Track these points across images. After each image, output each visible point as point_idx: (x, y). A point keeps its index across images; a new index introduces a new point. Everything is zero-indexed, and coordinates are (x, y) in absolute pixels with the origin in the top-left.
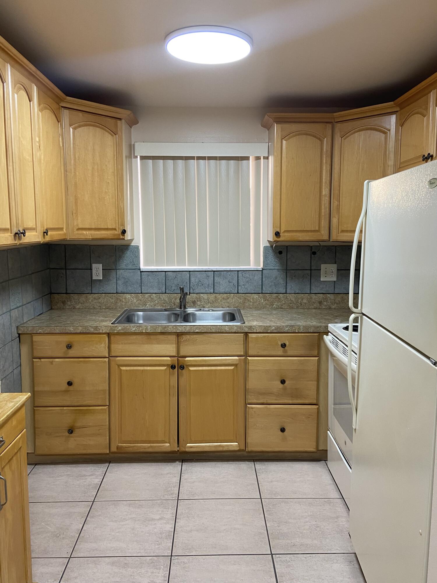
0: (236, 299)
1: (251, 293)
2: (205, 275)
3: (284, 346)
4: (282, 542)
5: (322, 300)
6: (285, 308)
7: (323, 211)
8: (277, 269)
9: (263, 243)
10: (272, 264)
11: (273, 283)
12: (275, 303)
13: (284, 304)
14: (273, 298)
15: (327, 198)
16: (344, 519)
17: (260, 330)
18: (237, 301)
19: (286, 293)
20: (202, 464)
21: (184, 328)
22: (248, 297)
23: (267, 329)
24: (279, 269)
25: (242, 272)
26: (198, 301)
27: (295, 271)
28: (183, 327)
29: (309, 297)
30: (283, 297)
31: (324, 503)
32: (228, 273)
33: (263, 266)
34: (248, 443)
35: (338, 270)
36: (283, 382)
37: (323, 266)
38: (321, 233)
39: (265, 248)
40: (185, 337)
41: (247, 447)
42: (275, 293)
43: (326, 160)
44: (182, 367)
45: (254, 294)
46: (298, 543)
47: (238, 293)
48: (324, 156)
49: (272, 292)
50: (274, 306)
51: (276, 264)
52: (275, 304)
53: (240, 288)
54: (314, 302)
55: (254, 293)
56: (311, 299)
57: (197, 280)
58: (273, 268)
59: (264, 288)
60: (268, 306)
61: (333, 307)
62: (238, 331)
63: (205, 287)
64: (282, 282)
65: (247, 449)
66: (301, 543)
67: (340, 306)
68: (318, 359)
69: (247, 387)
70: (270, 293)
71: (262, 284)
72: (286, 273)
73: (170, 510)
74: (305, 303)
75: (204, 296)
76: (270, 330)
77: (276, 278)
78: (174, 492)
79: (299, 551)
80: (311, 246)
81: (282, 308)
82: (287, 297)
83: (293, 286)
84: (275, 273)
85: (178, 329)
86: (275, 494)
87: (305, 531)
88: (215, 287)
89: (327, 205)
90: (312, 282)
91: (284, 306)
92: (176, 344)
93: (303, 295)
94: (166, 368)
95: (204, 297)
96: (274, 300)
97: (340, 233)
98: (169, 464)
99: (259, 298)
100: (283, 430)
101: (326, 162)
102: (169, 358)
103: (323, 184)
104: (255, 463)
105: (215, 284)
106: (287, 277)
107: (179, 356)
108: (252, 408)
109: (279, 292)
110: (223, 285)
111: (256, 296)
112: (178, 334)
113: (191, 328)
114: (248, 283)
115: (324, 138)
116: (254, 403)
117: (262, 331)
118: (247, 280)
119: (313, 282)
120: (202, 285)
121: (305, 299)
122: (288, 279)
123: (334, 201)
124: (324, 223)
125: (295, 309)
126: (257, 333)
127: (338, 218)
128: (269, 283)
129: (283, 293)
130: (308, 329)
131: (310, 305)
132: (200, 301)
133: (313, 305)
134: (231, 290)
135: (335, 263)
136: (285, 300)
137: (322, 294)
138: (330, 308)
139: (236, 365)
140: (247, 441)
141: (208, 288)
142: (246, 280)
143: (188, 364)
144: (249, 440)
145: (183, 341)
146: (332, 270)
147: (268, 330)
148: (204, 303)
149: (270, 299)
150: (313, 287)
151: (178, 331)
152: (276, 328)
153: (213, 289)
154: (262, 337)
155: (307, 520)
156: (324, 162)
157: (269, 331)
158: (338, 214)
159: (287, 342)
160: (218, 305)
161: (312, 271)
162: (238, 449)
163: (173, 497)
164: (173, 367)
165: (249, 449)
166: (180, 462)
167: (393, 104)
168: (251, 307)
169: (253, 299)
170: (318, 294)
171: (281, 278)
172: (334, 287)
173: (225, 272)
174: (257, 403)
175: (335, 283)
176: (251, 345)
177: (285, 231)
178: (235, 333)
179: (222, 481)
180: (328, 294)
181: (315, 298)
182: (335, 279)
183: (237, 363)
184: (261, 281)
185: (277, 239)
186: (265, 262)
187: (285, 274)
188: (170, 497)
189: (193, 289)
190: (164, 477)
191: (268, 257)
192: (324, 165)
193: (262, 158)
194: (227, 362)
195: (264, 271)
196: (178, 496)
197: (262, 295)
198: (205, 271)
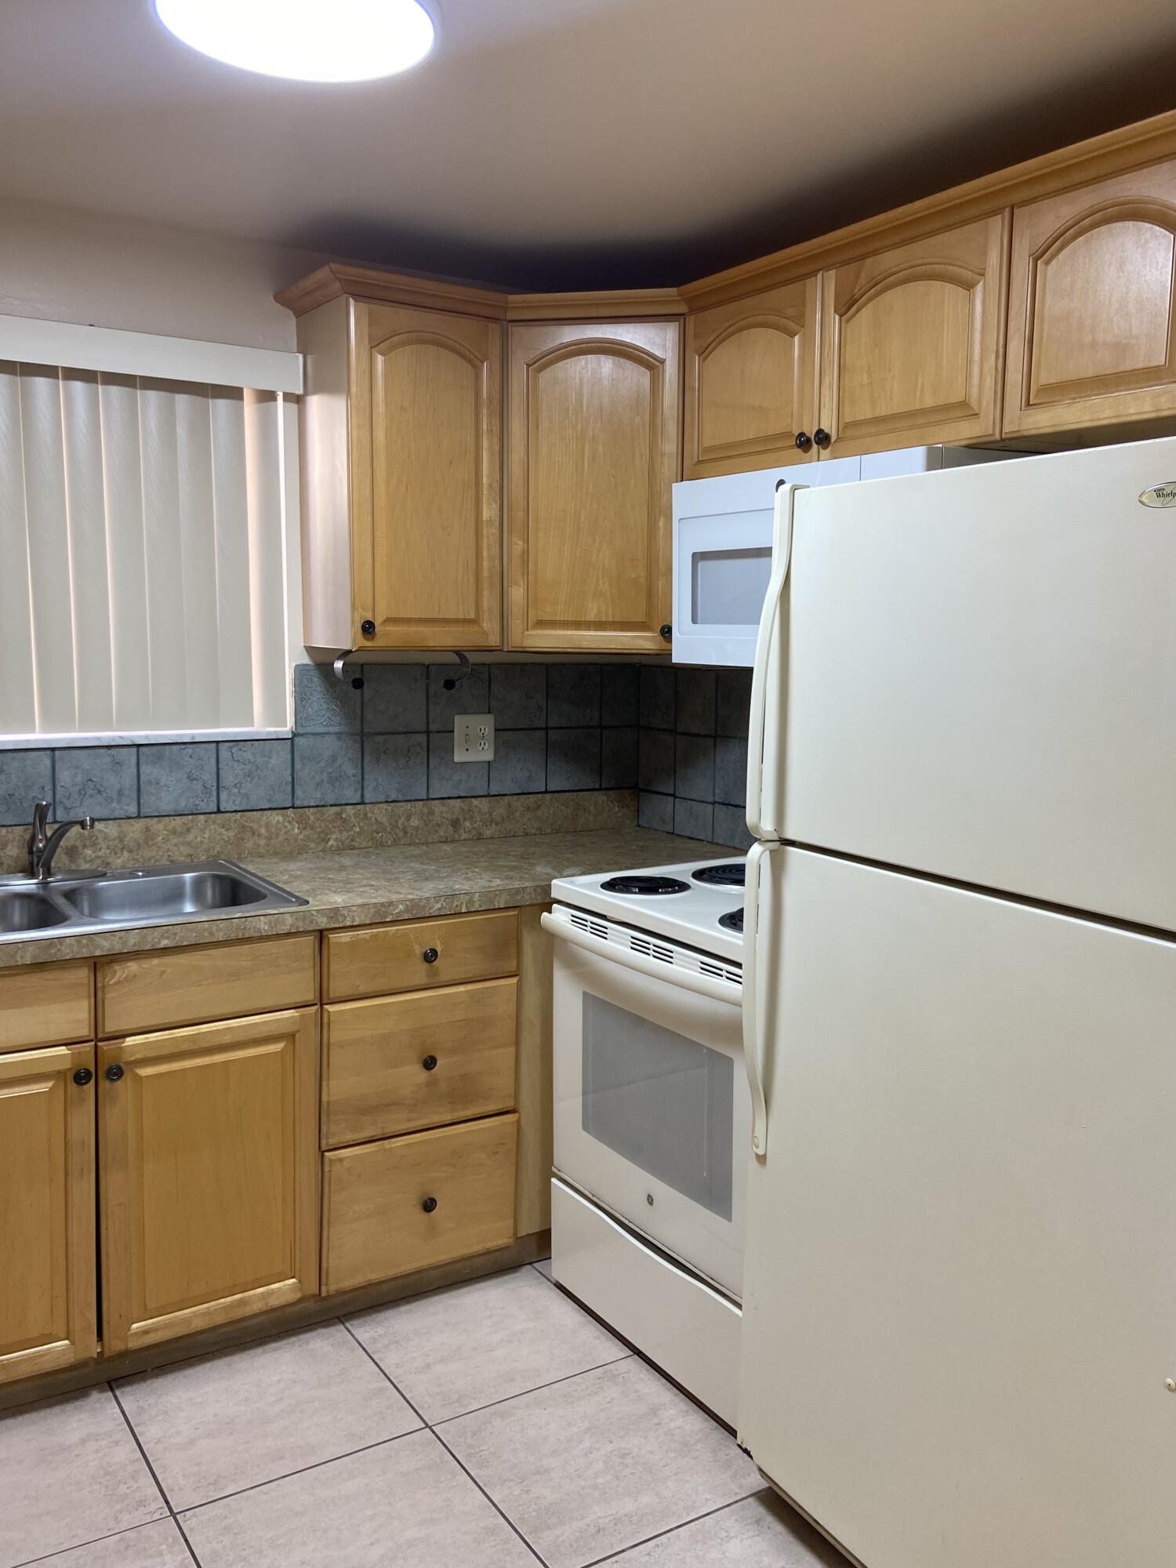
0: (215, 831)
1: (262, 810)
2: (108, 759)
3: (430, 956)
4: (562, 1535)
5: (460, 817)
6: (362, 846)
7: (485, 564)
8: (336, 733)
9: (293, 657)
10: (319, 718)
11: (325, 774)
12: (331, 833)
13: (359, 833)
14: (328, 821)
15: (495, 531)
16: (672, 1412)
17: (362, 918)
18: (219, 837)
19: (362, 803)
20: (184, 1377)
21: (121, 938)
22: (251, 822)
23: (384, 912)
24: (341, 733)
25: (232, 744)
26: (85, 846)
27: (385, 736)
28: (115, 936)
29: (425, 810)
30: (354, 815)
31: (599, 1383)
32: (184, 752)
33: (296, 724)
34: (327, 1273)
35: (496, 730)
36: (429, 1063)
37: (460, 722)
38: (483, 629)
39: (300, 670)
40: (122, 971)
41: (326, 1285)
42: (331, 806)
43: (490, 423)
44: (116, 1073)
45: (269, 812)
46: (607, 1520)
47: (219, 811)
48: (485, 411)
49: (323, 803)
50: (331, 842)
51: (333, 718)
52: (334, 836)
53: (224, 796)
54: (440, 822)
55: (270, 809)
56: (430, 816)
57: (80, 776)
58: (325, 730)
59: (298, 792)
60: (312, 845)
61: (488, 833)
62: (298, 928)
63: (109, 800)
64: (350, 770)
65: (324, 1288)
66: (611, 1518)
67: (505, 829)
68: (518, 983)
69: (325, 1098)
70: (317, 806)
71: (293, 778)
72: (363, 742)
73: (168, 1558)
74: (417, 829)
75: (106, 828)
76: (392, 915)
77: (334, 758)
78: (145, 1496)
79: (621, 1541)
80: (427, 663)
81: (354, 848)
82: (366, 815)
83: (382, 782)
84: (331, 745)
85: (97, 947)
86: (458, 1401)
87: (600, 1480)
88: (144, 798)
89: (495, 550)
90: (431, 767)
91: (358, 840)
92: (89, 997)
93: (409, 805)
94: (50, 1084)
95: (106, 833)
96: (330, 826)
97: (532, 629)
98: (69, 1407)
99: (284, 822)
100: (429, 1205)
101: (489, 428)
102: (64, 1047)
103: (484, 489)
104: (347, 1325)
105: (142, 786)
106: (365, 757)
107: (99, 1036)
108: (341, 1160)
109: (343, 802)
110: (171, 789)
111: (276, 818)
112: (95, 962)
113: (145, 936)
114: (249, 779)
115: (483, 362)
116: (344, 1145)
117: (368, 922)
118: (248, 767)
119: (435, 768)
120: (99, 792)
121: (417, 816)
122: (366, 761)
123: (514, 539)
124: (489, 600)
125: (388, 846)
126: (352, 927)
127: (525, 587)
128: (314, 777)
129: (354, 802)
130: (491, 901)
131: (428, 832)
132: (94, 845)
133: (436, 831)
134: (197, 802)
135: (489, 713)
136: (361, 824)
137: (459, 800)
138: (480, 837)
139: (290, 1037)
140: (324, 1265)
141: (119, 802)
142: (243, 770)
143: (133, 1058)
144: (332, 1261)
145: (116, 984)
146: (482, 731)
147: (386, 914)
148: (108, 851)
149: (317, 825)
150: (434, 782)
151: (98, 953)
152: (407, 905)
153: (135, 803)
154: (368, 937)
155: (587, 1444)
156: (485, 427)
157: (388, 920)
158: (526, 577)
159: (438, 942)
160: (154, 853)
161: (431, 735)
162: (299, 1295)
163: (152, 1513)
164: (81, 1077)
165: (333, 1286)
166: (102, 1391)
167: (676, 293)
168: (262, 851)
169: (268, 826)
170: (449, 801)
171: (349, 759)
172: (489, 778)
173: (174, 747)
174: (354, 1141)
175: (489, 766)
176: (336, 967)
177: (388, 621)
178: (288, 935)
179: (282, 1411)
180: (473, 800)
181: (442, 813)
182: (489, 756)
183: (292, 1029)
184: (289, 772)
185: (364, 641)
186: (300, 712)
187: (358, 745)
188: (139, 1517)
189: (65, 808)
190: (77, 1456)
191: (310, 699)
192: (485, 438)
193: (280, 398)
194: (265, 1032)
195: (297, 739)
196: (167, 1502)
197: (294, 812)
198: (109, 747)
